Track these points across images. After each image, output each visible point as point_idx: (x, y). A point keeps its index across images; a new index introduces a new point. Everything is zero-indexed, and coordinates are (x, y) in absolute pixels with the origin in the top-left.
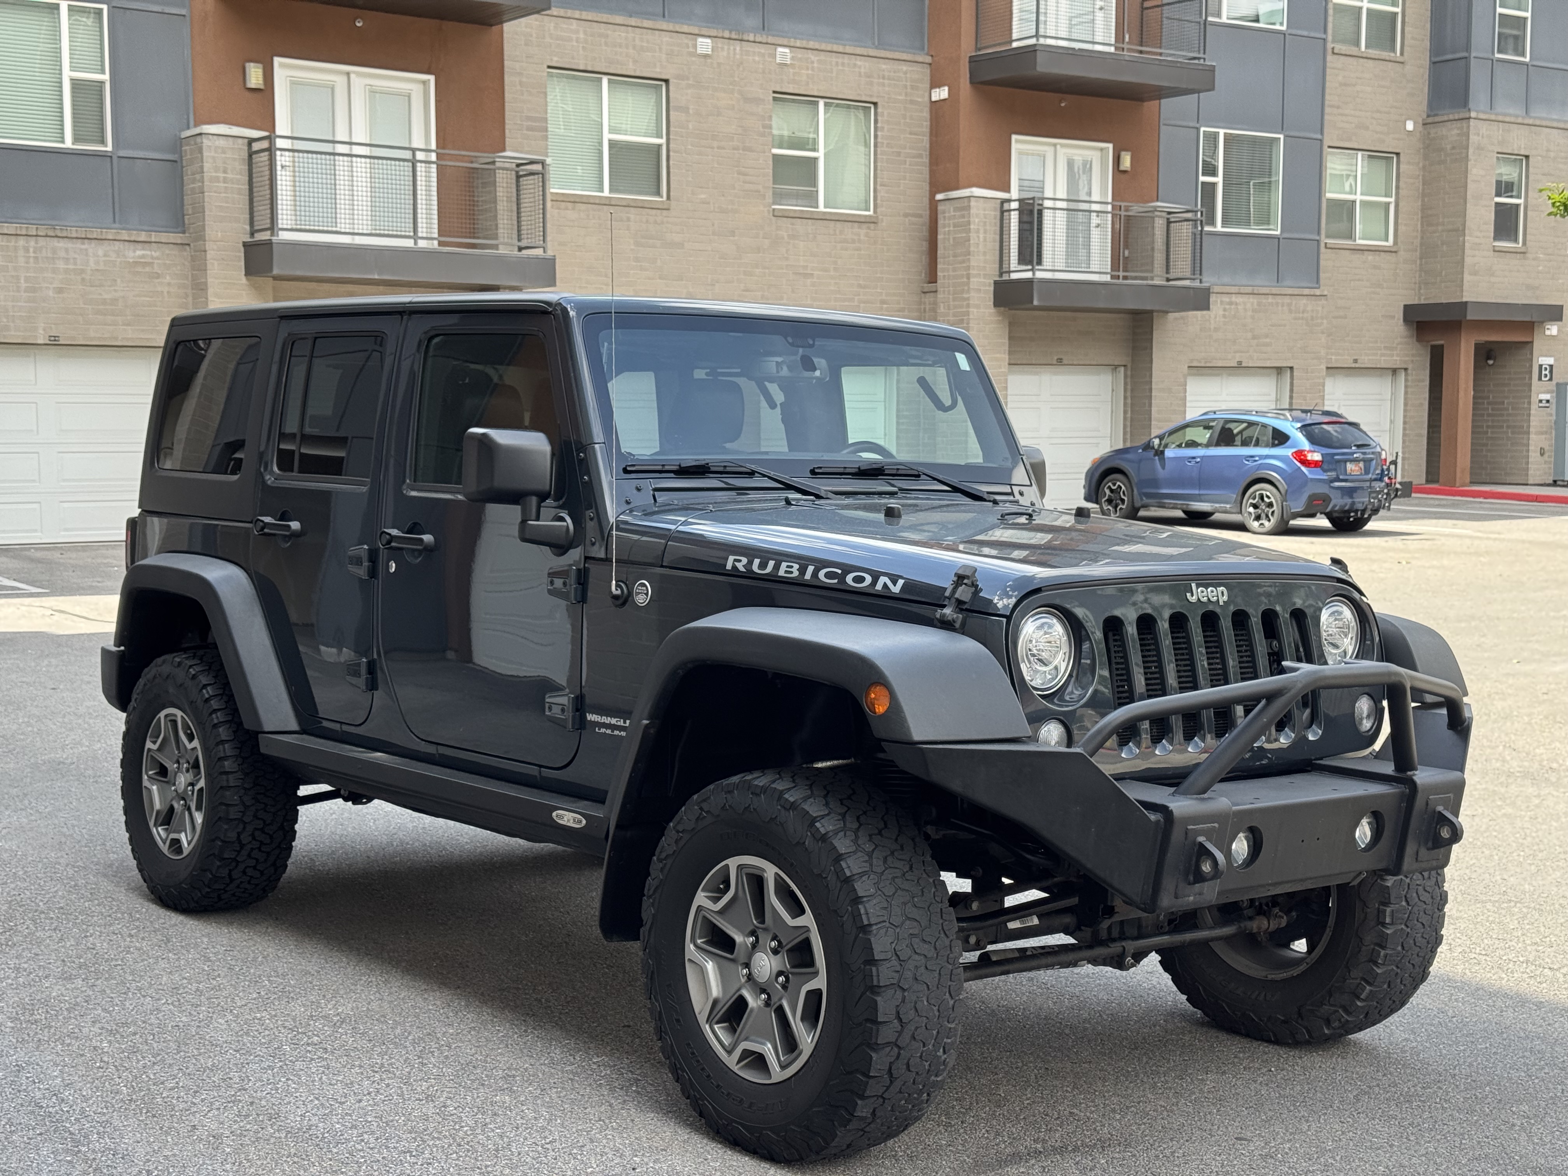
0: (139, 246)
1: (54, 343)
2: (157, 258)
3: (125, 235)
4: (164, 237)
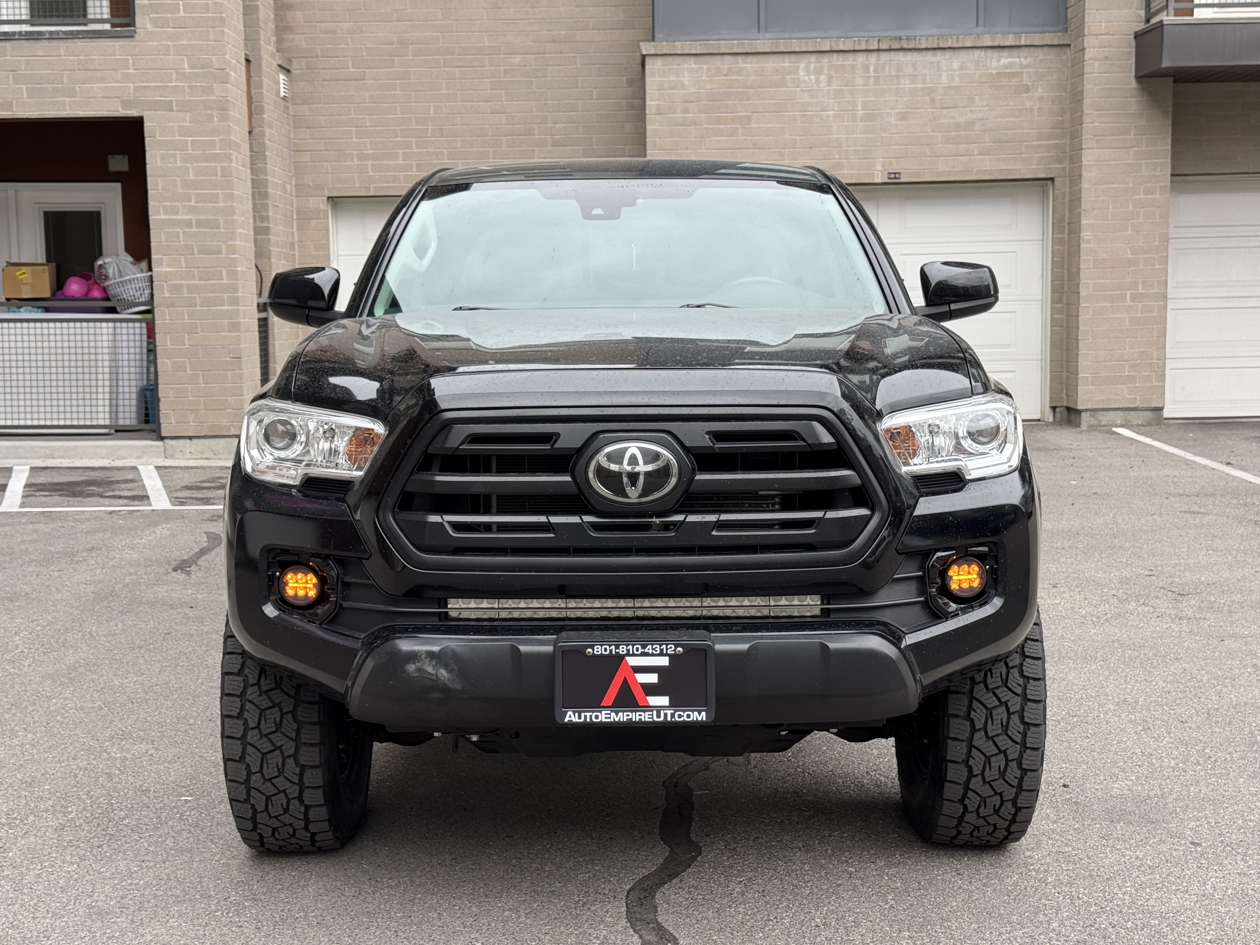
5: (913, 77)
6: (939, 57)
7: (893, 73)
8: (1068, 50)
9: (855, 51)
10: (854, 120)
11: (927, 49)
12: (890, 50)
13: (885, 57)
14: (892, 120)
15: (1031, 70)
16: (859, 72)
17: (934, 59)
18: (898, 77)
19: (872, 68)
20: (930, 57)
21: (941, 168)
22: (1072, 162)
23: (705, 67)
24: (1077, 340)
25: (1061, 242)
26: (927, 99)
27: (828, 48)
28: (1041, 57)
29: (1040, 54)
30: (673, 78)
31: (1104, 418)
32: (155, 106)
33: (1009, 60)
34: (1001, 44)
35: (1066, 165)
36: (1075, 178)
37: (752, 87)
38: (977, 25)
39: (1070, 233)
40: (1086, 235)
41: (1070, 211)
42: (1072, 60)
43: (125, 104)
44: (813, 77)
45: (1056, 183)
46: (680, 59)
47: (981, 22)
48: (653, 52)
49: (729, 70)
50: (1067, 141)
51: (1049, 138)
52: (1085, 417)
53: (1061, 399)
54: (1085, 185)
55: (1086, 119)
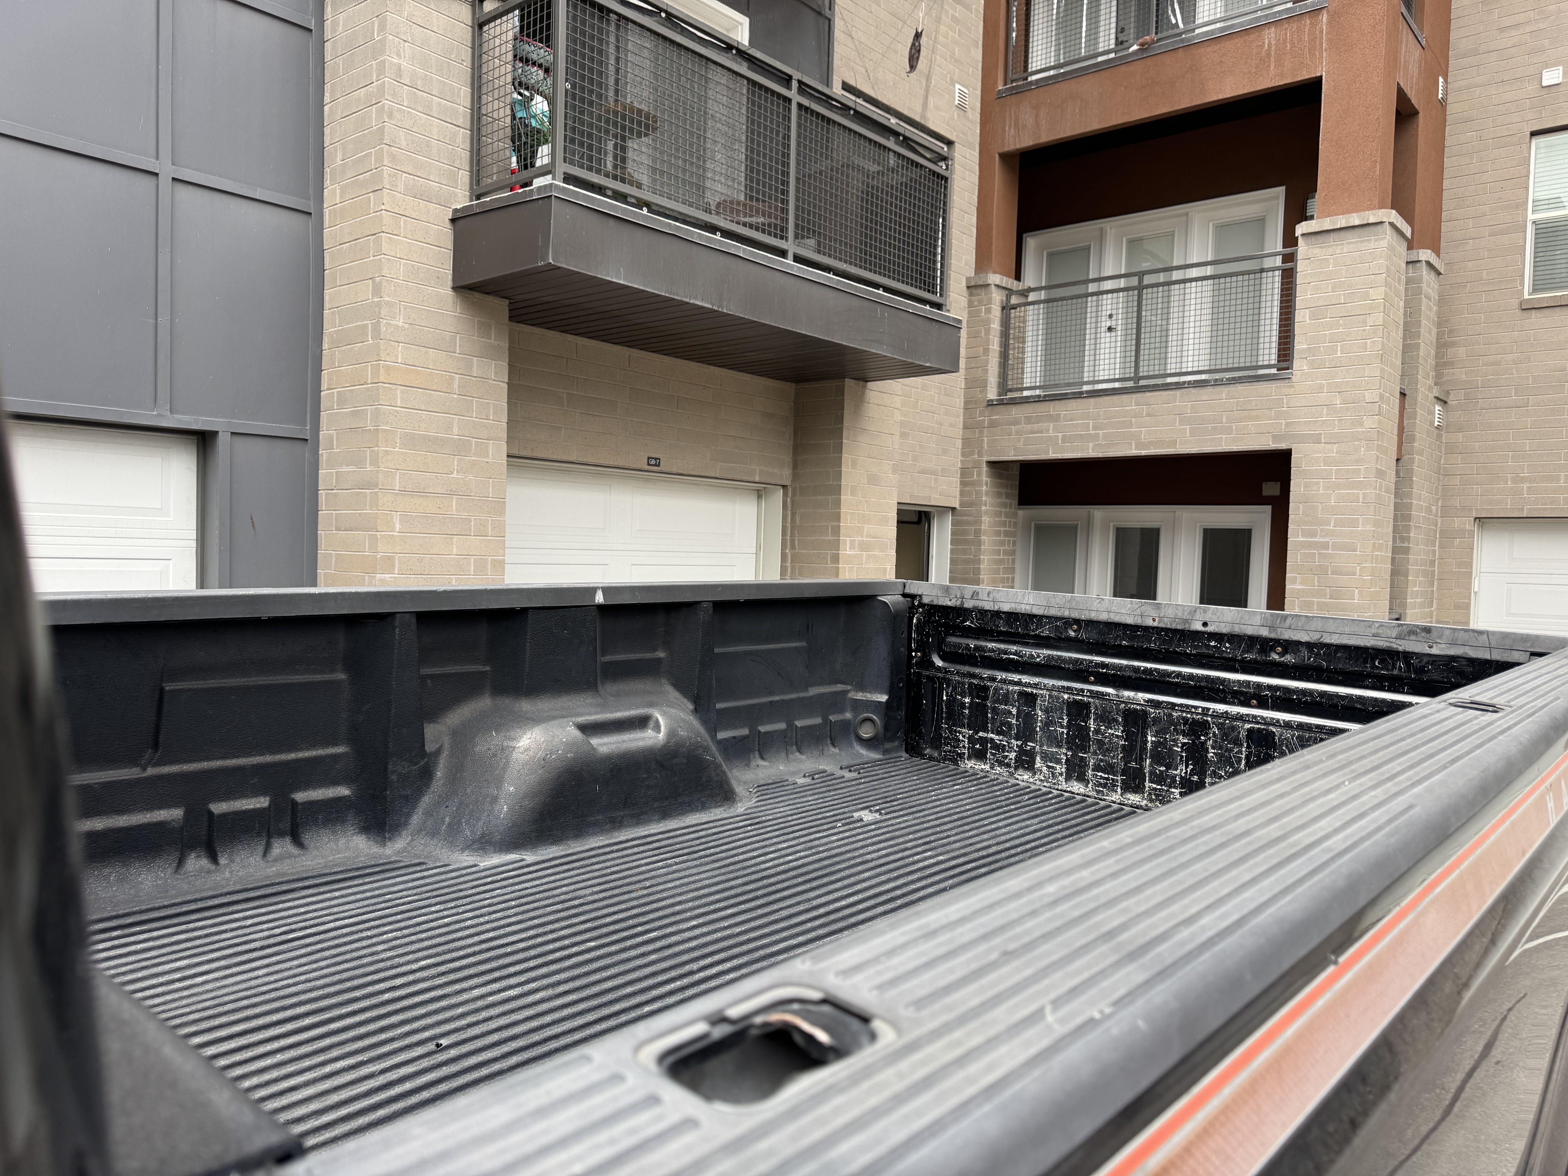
32: (1304, 439)
43: (1275, 438)
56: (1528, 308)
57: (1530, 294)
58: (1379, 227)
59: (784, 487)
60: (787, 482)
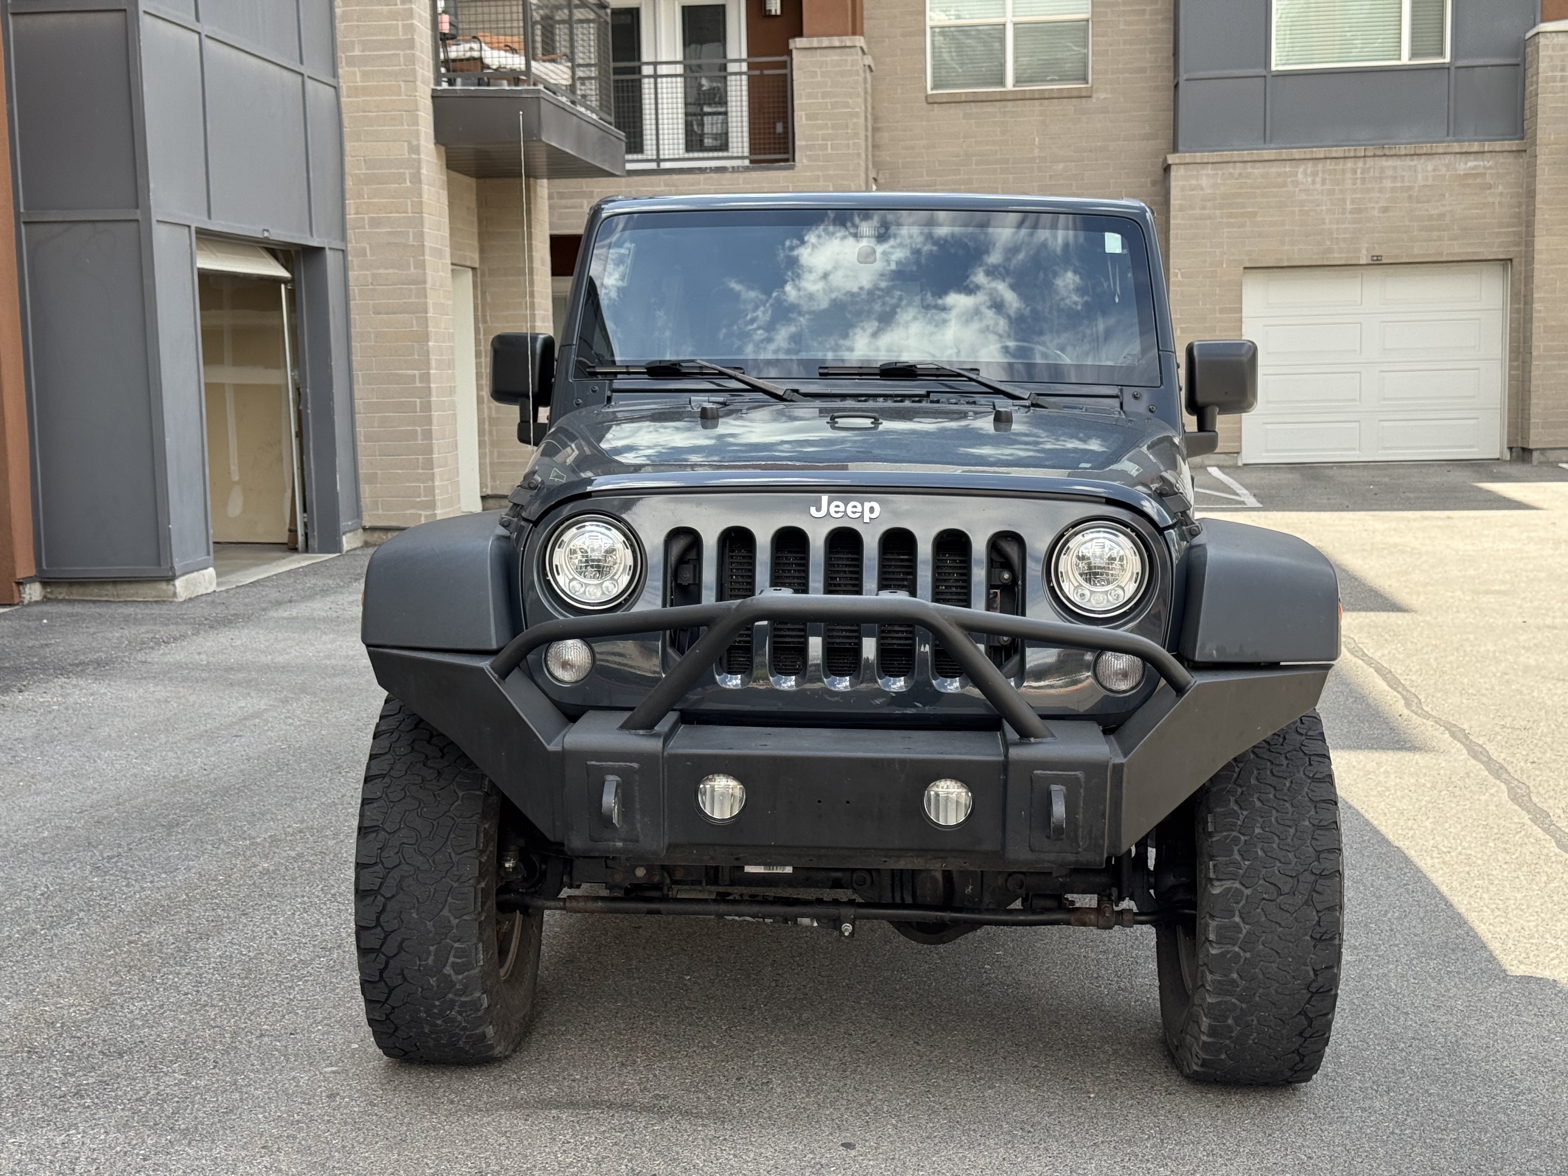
0: (1472, 157)
1: (1377, 262)
2: (1490, 168)
3: (1456, 147)
4: (1498, 146)
5: (1394, 179)
6: (1415, 162)
7: (1377, 175)
8: (1523, 154)
9: (1345, 158)
10: (1344, 213)
11: (1406, 155)
12: (1375, 156)
13: (1370, 162)
14: (1376, 213)
15: (1493, 171)
16: (1349, 175)
17: (1412, 163)
18: (1381, 178)
19: (1359, 171)
20: (1408, 162)
21: (1416, 251)
22: (1527, 246)
23: (1220, 173)
24: (1529, 391)
25: (1518, 311)
26: (1406, 195)
27: (1322, 156)
28: (1502, 160)
29: (1501, 159)
30: (1194, 182)
31: (1552, 456)
33: (1475, 163)
34: (1469, 150)
35: (1523, 248)
36: (1529, 259)
37: (1258, 188)
38: (1448, 135)
39: (1525, 304)
40: (1537, 306)
41: (1526, 285)
42: (1528, 163)
44: (1310, 179)
45: (1515, 262)
46: (1199, 166)
47: (1451, 132)
48: (1177, 161)
49: (1240, 174)
50: (1523, 229)
51: (1508, 226)
52: (1536, 455)
53: (1516, 441)
54: (1537, 266)
55: (1538, 213)
56: (931, 101)
57: (932, 89)
58: (852, 50)
59: (474, 269)
60: (477, 265)
